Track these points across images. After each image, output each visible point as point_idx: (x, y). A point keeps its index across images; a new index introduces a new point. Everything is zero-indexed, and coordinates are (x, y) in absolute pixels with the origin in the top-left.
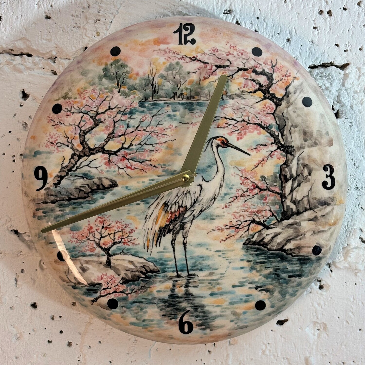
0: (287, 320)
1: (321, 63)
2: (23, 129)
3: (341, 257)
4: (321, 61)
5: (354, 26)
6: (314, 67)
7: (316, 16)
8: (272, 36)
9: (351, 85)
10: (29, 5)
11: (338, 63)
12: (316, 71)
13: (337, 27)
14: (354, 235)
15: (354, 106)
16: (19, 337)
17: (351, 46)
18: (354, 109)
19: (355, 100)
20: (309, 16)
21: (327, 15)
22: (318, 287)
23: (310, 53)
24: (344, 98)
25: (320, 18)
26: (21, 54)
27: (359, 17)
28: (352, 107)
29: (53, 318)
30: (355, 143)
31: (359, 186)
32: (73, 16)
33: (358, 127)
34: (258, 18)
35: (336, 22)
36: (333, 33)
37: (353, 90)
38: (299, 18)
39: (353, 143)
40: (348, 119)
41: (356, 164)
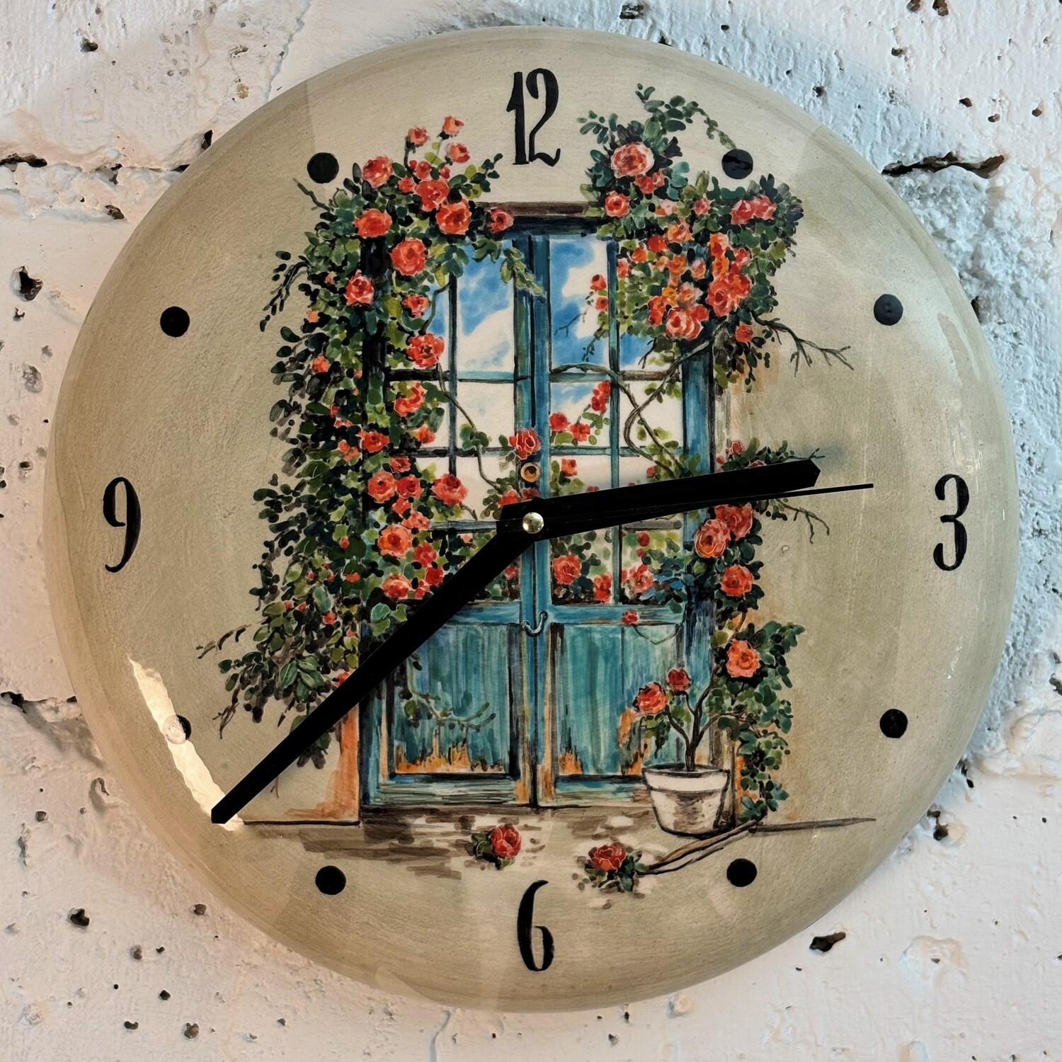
0: (841, 936)
1: (921, 158)
2: (27, 387)
3: (998, 741)
4: (919, 150)
5: (1015, 44)
6: (899, 171)
7: (902, 16)
8: (771, 81)
9: (1012, 221)
10: (31, 12)
11: (972, 157)
12: (907, 180)
13: (966, 49)
14: (1033, 674)
15: (1024, 285)
16: (37, 1016)
17: (1007, 103)
18: (1025, 293)
19: (1026, 266)
20: (880, 18)
21: (934, 13)
22: (931, 833)
23: (887, 129)
24: (992, 260)
25: (913, 23)
26: (13, 161)
27: (1029, 15)
28: (1016, 288)
29: (137, 955)
30: (1030, 397)
31: (1046, 524)
32: (164, 39)
33: (1035, 349)
34: (725, 28)
35: (961, 31)
36: (953, 65)
37: (1019, 236)
38: (849, 21)
39: (1023, 398)
40: (1007, 326)
41: (1035, 460)
